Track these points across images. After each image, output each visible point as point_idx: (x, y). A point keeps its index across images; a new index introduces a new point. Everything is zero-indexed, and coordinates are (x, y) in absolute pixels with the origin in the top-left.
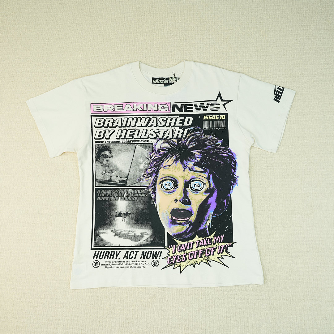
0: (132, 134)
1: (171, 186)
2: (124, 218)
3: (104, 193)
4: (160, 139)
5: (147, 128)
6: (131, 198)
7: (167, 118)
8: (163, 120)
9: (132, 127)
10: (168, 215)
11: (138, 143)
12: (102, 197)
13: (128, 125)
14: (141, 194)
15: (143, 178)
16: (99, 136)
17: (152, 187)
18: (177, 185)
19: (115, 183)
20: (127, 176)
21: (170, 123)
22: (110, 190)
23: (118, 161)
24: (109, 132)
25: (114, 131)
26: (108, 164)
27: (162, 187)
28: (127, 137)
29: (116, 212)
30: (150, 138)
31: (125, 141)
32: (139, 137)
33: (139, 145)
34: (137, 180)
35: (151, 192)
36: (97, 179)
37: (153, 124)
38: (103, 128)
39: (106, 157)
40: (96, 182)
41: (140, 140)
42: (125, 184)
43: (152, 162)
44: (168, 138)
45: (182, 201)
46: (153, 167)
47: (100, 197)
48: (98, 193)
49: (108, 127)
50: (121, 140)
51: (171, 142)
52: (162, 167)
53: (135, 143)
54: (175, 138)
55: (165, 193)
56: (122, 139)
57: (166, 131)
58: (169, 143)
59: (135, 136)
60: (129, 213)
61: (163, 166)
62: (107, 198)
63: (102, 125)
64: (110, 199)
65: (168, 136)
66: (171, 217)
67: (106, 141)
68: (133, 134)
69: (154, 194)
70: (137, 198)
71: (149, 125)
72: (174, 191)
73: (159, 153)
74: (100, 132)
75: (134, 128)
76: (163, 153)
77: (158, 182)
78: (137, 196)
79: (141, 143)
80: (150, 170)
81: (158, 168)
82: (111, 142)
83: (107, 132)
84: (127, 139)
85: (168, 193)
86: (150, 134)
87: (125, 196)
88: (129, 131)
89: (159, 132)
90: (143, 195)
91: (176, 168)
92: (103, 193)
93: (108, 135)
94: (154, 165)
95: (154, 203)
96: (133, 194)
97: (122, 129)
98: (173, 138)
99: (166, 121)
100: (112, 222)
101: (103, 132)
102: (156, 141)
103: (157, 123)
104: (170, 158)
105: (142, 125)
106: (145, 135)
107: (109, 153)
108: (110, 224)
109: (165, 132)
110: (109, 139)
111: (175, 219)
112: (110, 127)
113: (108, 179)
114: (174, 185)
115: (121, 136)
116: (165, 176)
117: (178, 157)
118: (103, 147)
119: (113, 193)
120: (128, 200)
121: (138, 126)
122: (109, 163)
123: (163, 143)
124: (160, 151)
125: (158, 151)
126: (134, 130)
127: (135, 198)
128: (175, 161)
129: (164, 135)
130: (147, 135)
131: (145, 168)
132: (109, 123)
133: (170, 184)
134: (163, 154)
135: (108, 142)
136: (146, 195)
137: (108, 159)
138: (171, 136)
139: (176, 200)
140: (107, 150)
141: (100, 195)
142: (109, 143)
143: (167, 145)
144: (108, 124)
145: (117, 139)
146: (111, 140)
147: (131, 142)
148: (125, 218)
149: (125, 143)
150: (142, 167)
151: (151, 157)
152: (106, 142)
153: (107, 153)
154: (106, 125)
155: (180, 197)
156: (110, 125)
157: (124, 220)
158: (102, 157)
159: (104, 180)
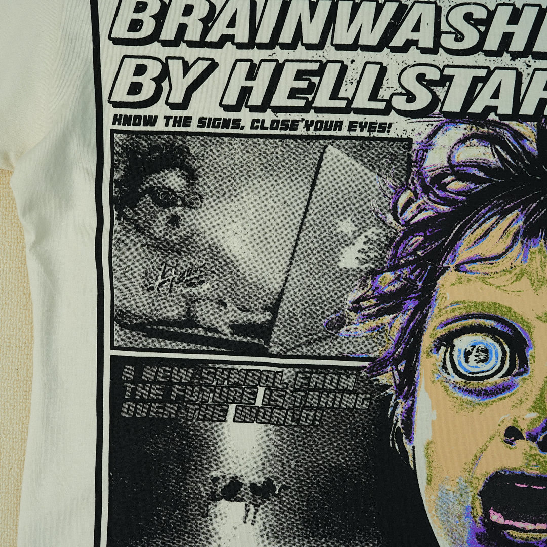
0: (304, 84)
1: (494, 362)
2: (252, 508)
3: (155, 382)
4: (453, 118)
5: (385, 57)
6: (290, 413)
7: (492, 8)
8: (468, 17)
9: (309, 47)
10: (469, 504)
11: (339, 133)
12: (144, 401)
13: (286, 36)
14: (339, 395)
15: (352, 314)
16: (135, 88)
17: (396, 362)
18: (524, 361)
19: (212, 335)
20: (270, 302)
21: (507, 38)
22: (183, 371)
23: (230, 222)
24: (187, 68)
25: (213, 66)
26: (175, 238)
27: (444, 367)
28: (280, 98)
29: (215, 480)
30: (401, 113)
31: (268, 124)
32: (343, 104)
33: (338, 147)
34: (323, 324)
35: (387, 387)
36: (122, 314)
37: (414, 36)
38: (155, 49)
39: (167, 198)
40: (116, 328)
41: (347, 119)
42: (261, 342)
43: (402, 239)
44: (492, 116)
45: (541, 438)
46: (405, 265)
47: (132, 399)
48: (127, 381)
49: (183, 45)
50: (246, 117)
51: (508, 135)
52: (452, 266)
53: (318, 133)
54: (525, 119)
55: (461, 395)
56: (253, 109)
57: (485, 80)
58: (492, 140)
59: (322, 99)
60: (278, 485)
61: (457, 262)
62: (171, 410)
63: (148, 28)
64: (183, 412)
65: (494, 103)
66: (479, 511)
67: (167, 118)
68: (312, 84)
69: (406, 398)
70: (319, 413)
71: (398, 41)
72: (504, 389)
73: (440, 193)
74: (140, 70)
75: (320, 52)
76: (459, 193)
77: (427, 341)
78: (322, 405)
79: (353, 134)
80: (390, 276)
81: (434, 270)
82: (194, 122)
83: (176, 68)
84: (277, 110)
85: (472, 398)
86: (400, 90)
87: (259, 403)
88: (289, 71)
89: (445, 80)
90: (348, 401)
91: (522, 273)
92: (152, 383)
93: (179, 83)
94: (414, 253)
95: (405, 440)
96: (299, 395)
97: (256, 55)
98: (516, 115)
99: (488, 22)
100: (191, 525)
101: (154, 69)
102: (430, 129)
103: (438, 33)
104: (497, 222)
105: (361, 42)
106: (373, 97)
107: (183, 182)
108: (181, 535)
109: (475, 80)
110: (184, 105)
111: (501, 521)
112: (191, 44)
113: (174, 312)
114: (508, 359)
115: (245, 92)
116: (464, 312)
117: (536, 217)
118: (153, 148)
119: (200, 385)
120: (274, 420)
121: (339, 47)
122: (182, 231)
123: (463, 141)
124: (446, 180)
125: (438, 179)
126: (315, 67)
127: (311, 413)
128: (520, 238)
129: (470, 99)
130: (384, 93)
131: (363, 267)
132: (185, 20)
133: (486, 351)
134: (461, 197)
135: (177, 121)
136: (367, 403)
137: (178, 210)
138: (505, 106)
139: (512, 434)
140: (171, 167)
141: (134, 391)
142: (182, 129)
143: (480, 152)
144: (182, 28)
145: (227, 108)
146: (195, 111)
147: (301, 130)
148: (256, 507)
149: (269, 132)
150: (349, 259)
151: (399, 210)
152: (167, 125)
153: (174, 180)
154: (169, 32)
155: (534, 420)
156: (193, 34)
157: (250, 516)
158: (148, 198)
159: (157, 316)
